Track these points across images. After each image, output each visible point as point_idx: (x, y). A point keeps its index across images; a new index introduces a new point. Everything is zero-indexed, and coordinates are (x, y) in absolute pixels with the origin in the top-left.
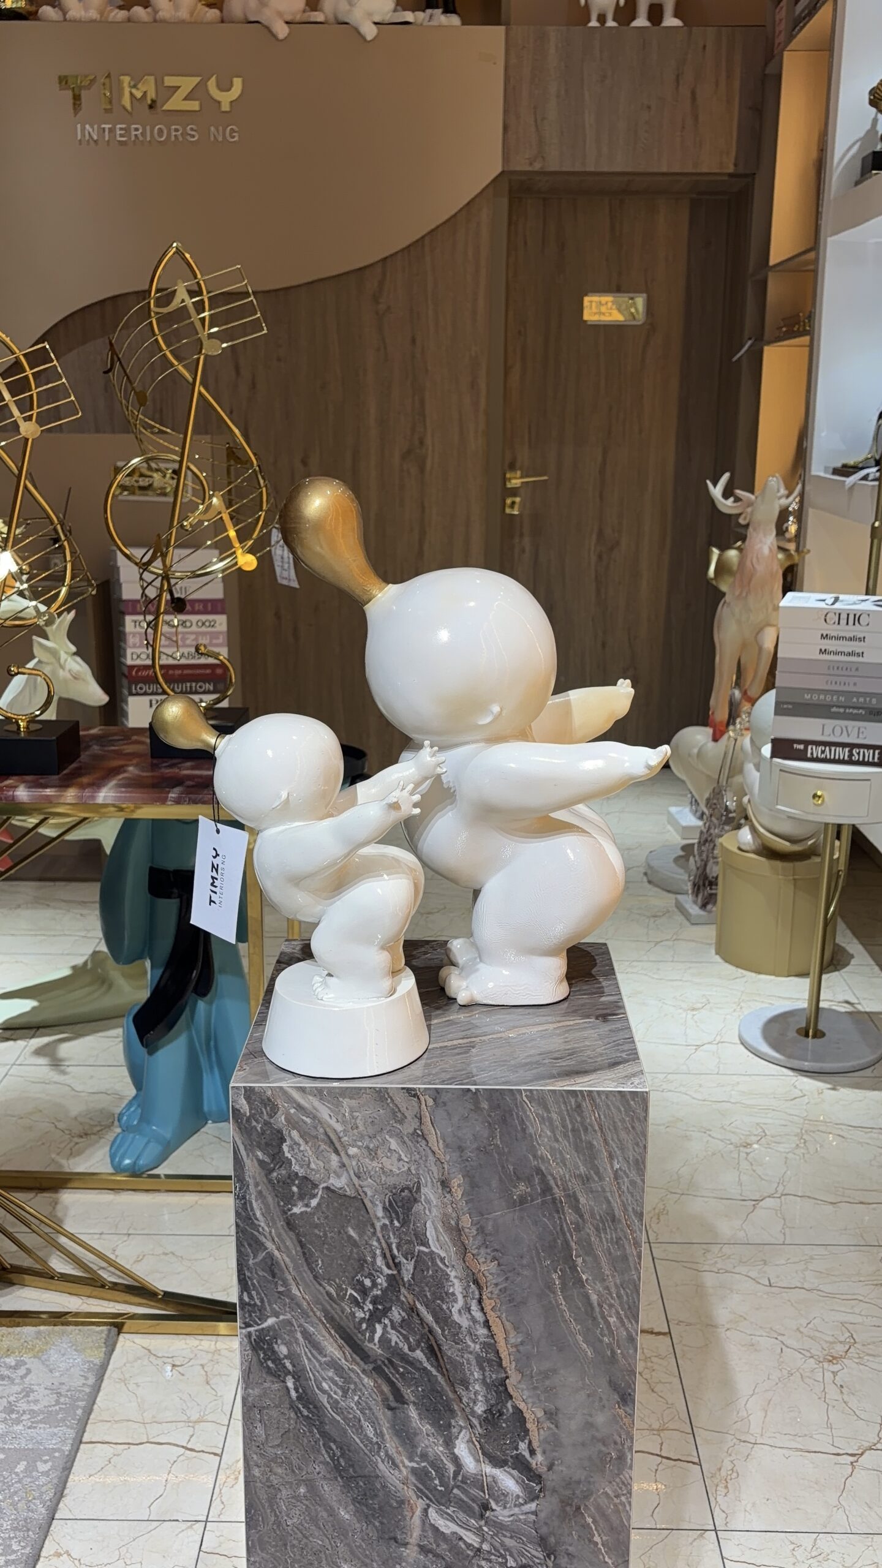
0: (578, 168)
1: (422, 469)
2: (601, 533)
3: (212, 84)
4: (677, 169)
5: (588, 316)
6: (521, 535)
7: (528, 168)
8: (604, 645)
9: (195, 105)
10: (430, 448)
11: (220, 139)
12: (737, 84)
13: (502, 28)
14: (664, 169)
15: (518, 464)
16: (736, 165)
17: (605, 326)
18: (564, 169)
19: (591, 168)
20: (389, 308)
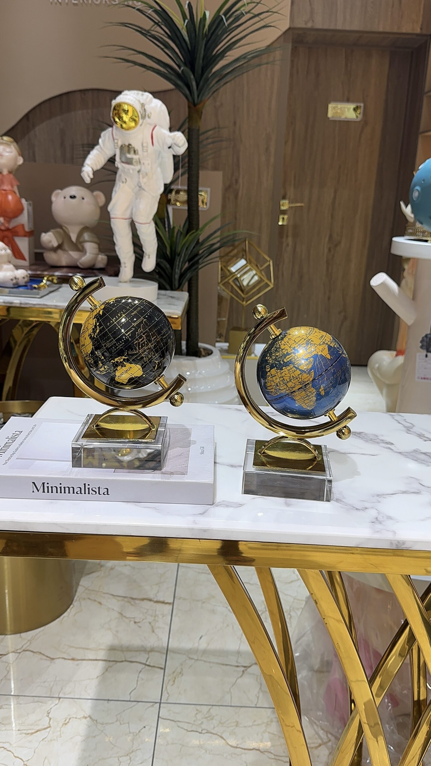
0: (332, 27)
1: (236, 196)
2: (331, 237)
4: (388, 29)
5: (330, 114)
6: (287, 236)
7: (303, 26)
8: (329, 298)
10: (241, 185)
14: (381, 30)
15: (288, 196)
16: (421, 29)
17: (340, 121)
18: (325, 27)
19: (339, 27)
20: (222, 104)
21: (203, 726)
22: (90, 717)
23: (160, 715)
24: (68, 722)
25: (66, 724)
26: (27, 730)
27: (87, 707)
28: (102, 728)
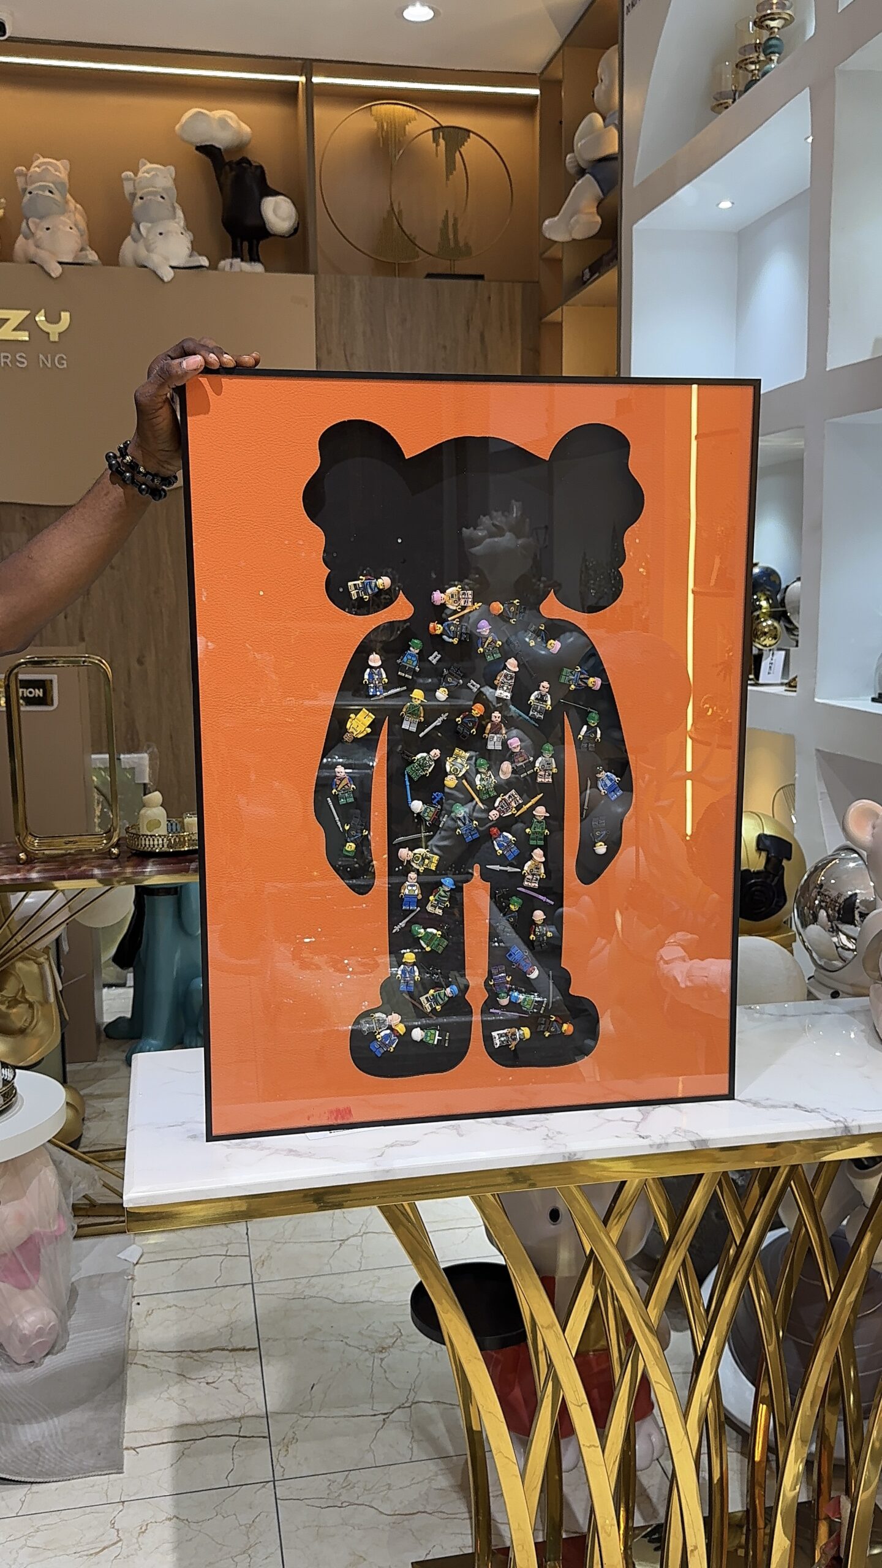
3: (40, 318)
9: (24, 336)
11: (49, 365)
12: (519, 329)
13: (313, 276)
21: (342, 1498)
22: (175, 1516)
23: (277, 1497)
24: (146, 1530)
25: (143, 1532)
26: (88, 1550)
27: (167, 1506)
28: (199, 1528)
